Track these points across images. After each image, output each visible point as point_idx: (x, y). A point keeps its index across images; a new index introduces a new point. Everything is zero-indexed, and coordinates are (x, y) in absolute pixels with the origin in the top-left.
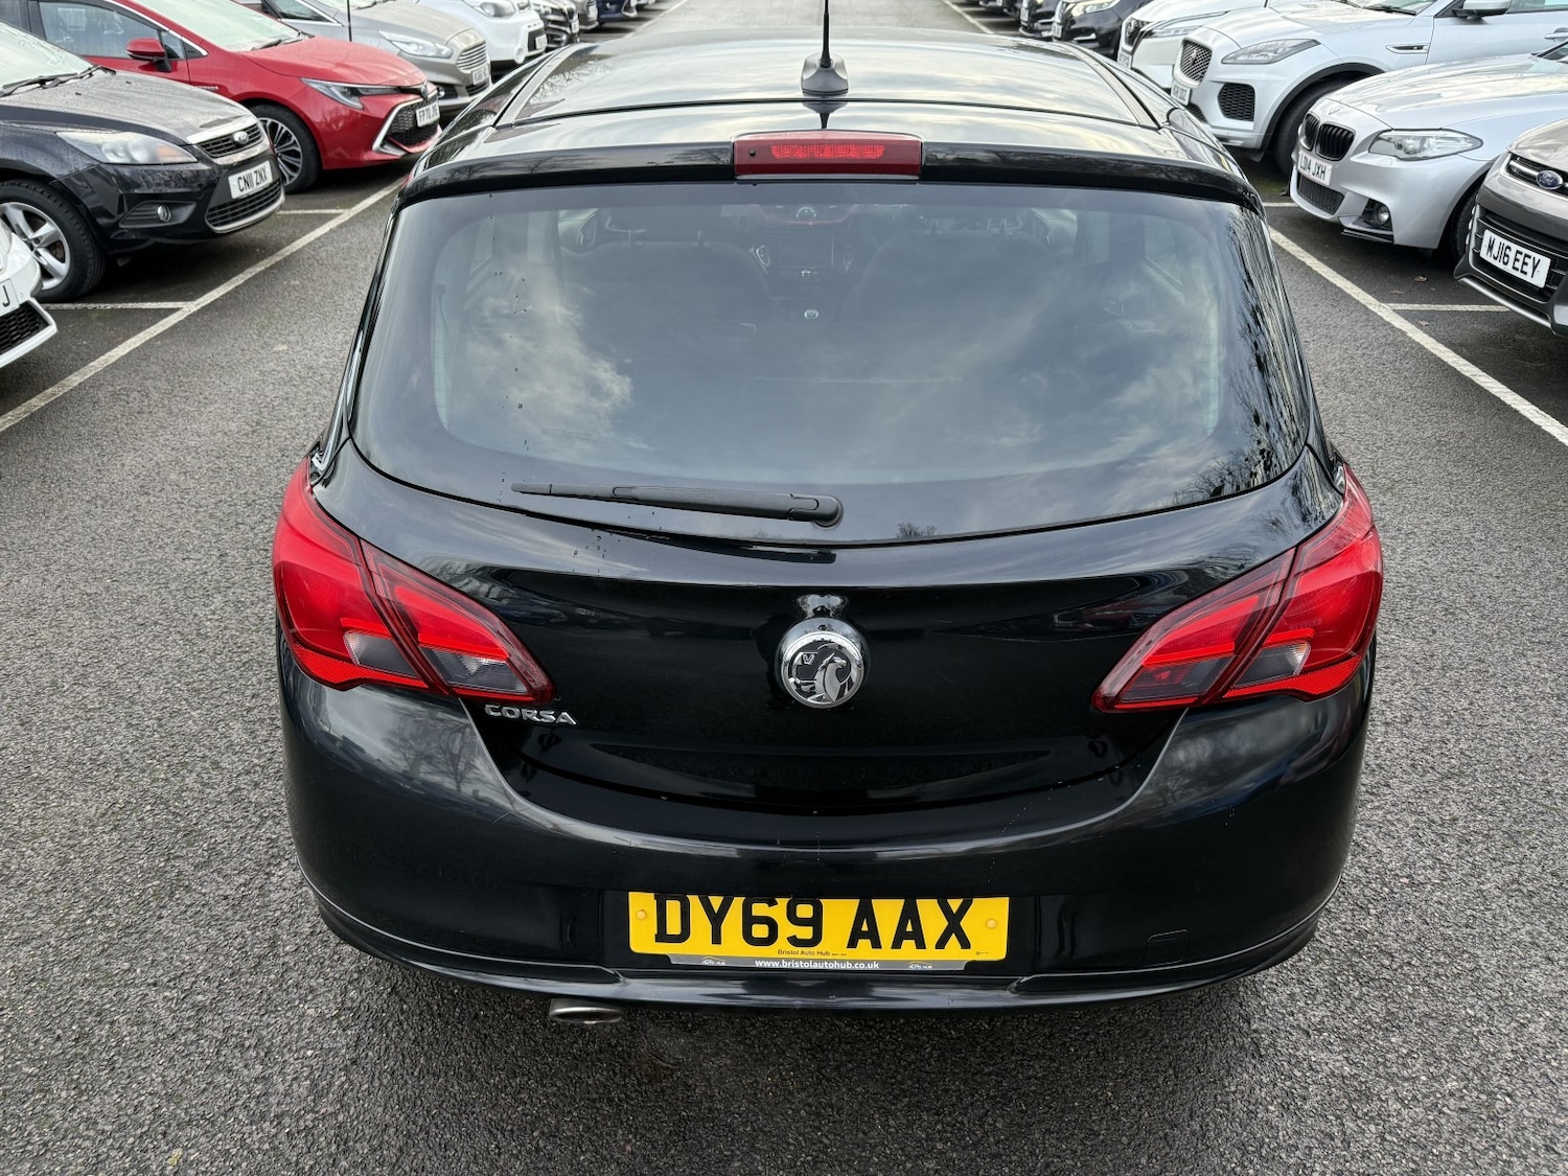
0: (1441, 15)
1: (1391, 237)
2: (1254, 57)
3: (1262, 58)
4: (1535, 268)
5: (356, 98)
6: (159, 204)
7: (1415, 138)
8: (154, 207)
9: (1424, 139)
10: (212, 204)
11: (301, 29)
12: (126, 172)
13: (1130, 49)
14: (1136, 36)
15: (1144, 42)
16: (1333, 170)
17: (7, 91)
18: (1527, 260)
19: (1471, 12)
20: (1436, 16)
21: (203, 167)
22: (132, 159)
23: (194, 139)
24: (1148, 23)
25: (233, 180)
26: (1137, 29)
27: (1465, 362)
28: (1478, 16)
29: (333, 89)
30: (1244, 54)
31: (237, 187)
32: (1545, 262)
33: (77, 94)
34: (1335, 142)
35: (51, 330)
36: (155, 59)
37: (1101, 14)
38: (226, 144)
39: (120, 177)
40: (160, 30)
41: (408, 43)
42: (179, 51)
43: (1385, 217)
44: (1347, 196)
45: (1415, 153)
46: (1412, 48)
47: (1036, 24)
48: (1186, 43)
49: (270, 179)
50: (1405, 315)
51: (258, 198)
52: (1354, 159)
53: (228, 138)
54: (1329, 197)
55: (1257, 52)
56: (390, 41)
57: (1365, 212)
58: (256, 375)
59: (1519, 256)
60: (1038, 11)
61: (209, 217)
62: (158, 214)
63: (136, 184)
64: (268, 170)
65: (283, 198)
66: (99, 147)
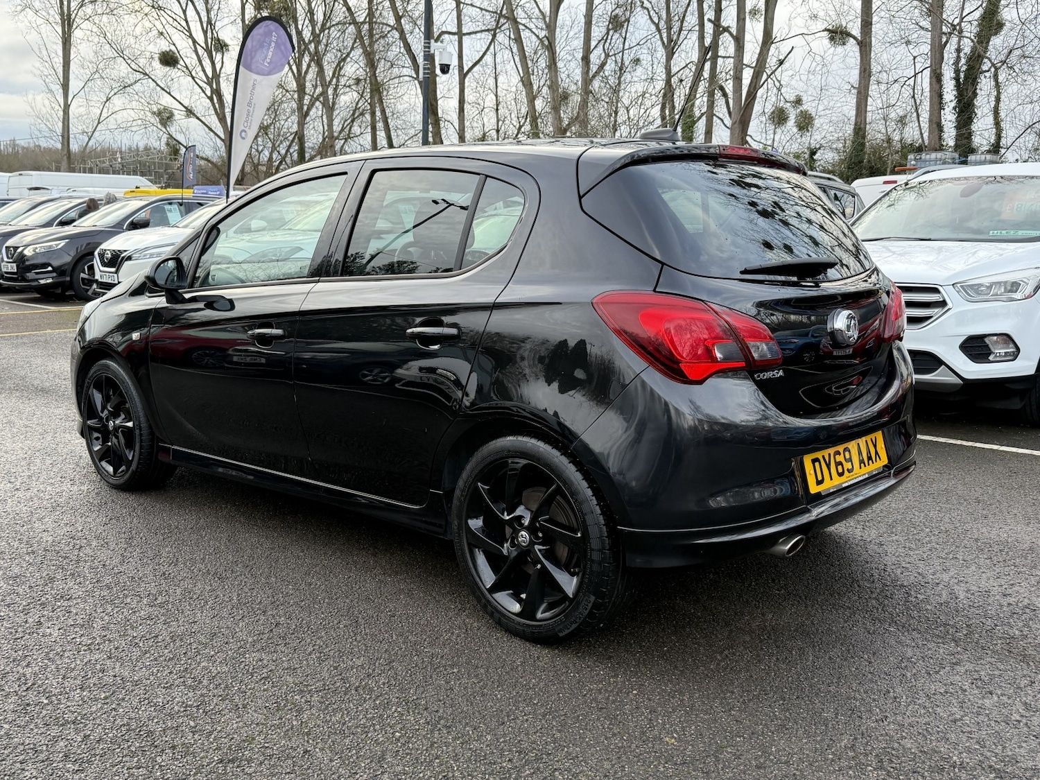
13: (111, 269)
15: (127, 263)
24: (126, 251)
26: (116, 255)
37: (50, 252)
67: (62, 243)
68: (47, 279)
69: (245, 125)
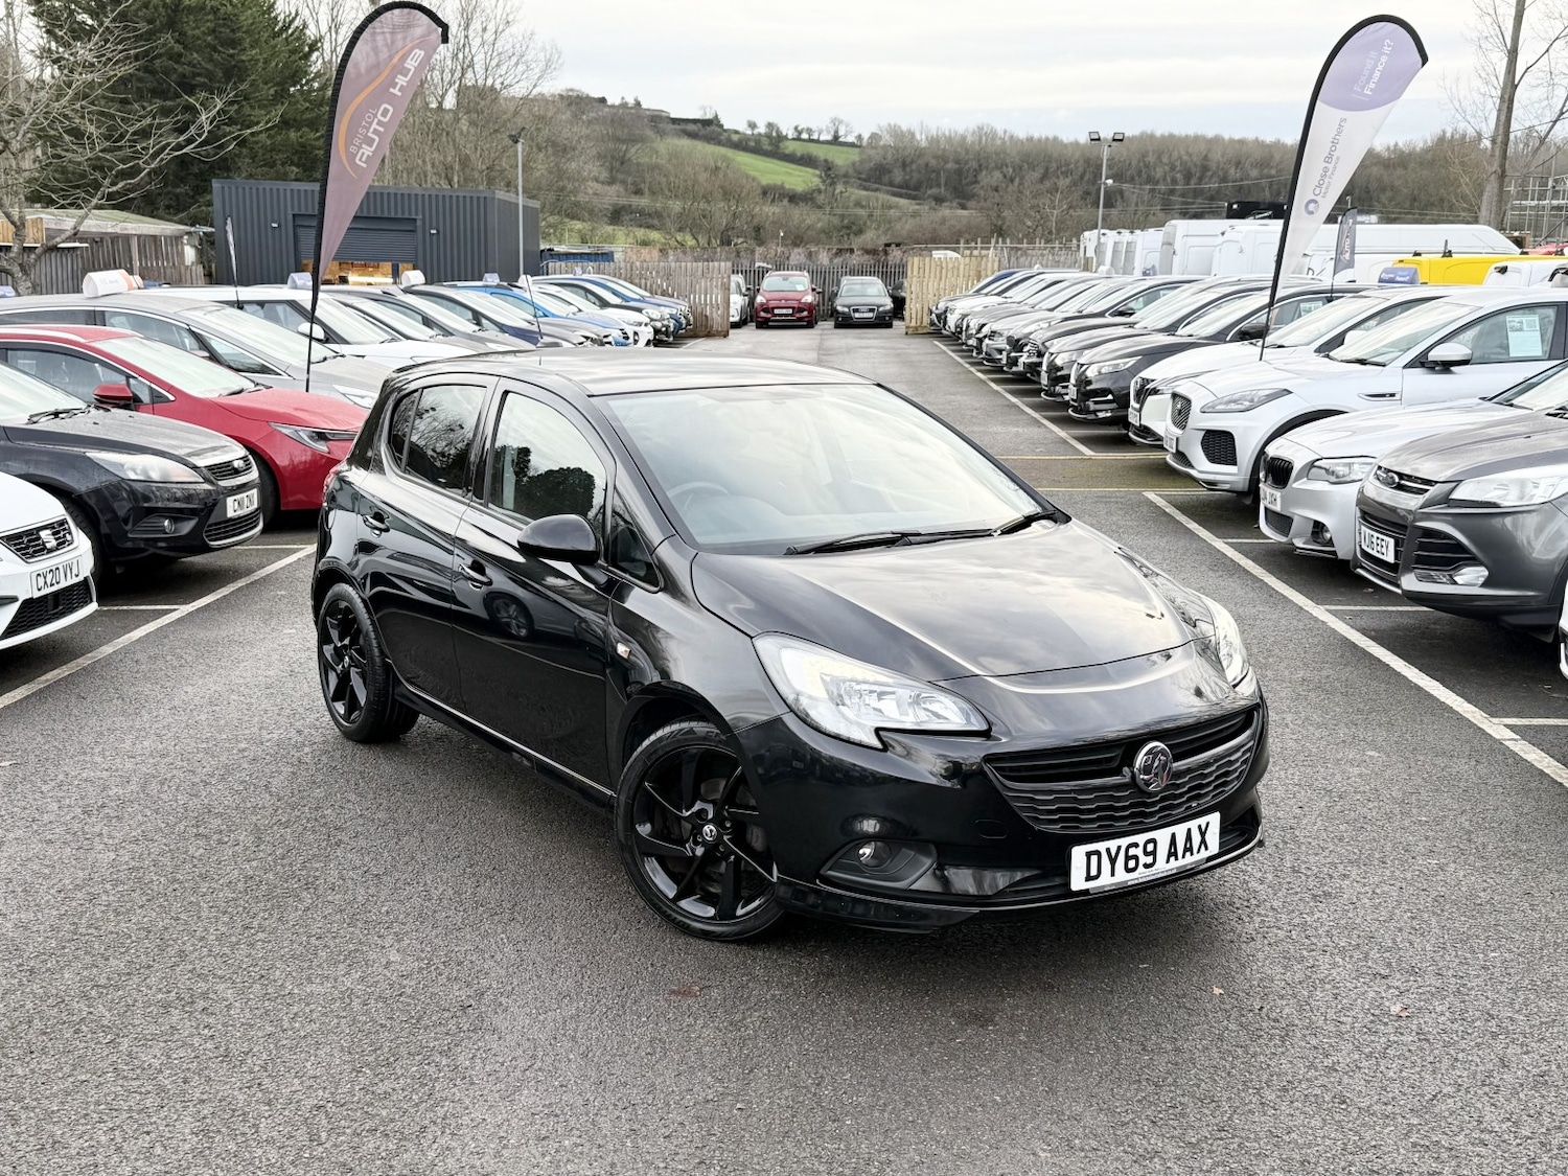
0: (1410, 365)
1: (1334, 553)
2: (1233, 406)
3: (1239, 406)
4: (1387, 547)
5: (323, 443)
6: (167, 518)
7: (1345, 465)
8: (162, 520)
9: (1350, 465)
10: (211, 521)
11: (257, 381)
12: (137, 486)
13: (1138, 406)
14: (1145, 392)
15: (1150, 399)
16: (1282, 497)
17: (35, 419)
18: (1383, 543)
19: (1436, 362)
20: (1405, 367)
21: (207, 486)
22: (149, 477)
23: (201, 462)
24: (1153, 381)
25: (230, 500)
26: (1143, 386)
27: (1373, 643)
28: (1446, 366)
29: (301, 433)
30: (1220, 404)
31: (233, 508)
32: (1391, 541)
33: (95, 423)
34: (1280, 472)
35: (93, 607)
36: (122, 403)
37: (1116, 374)
38: (227, 470)
39: (132, 492)
40: (128, 377)
41: (362, 397)
42: (145, 397)
43: (1328, 536)
44: (1296, 519)
45: (1344, 476)
46: (1383, 396)
47: (1057, 388)
48: (1175, 396)
49: (255, 505)
50: (1334, 613)
51: (246, 521)
52: (1295, 485)
53: (228, 464)
54: (1282, 522)
55: (1235, 401)
56: (344, 395)
57: (1313, 533)
58: (276, 646)
59: (1379, 541)
60: (1059, 374)
61: (206, 532)
62: (163, 526)
63: (147, 499)
64: (256, 496)
65: (261, 525)
66: (122, 466)
67: (1132, 361)
68: (1106, 411)
69: (1317, 192)
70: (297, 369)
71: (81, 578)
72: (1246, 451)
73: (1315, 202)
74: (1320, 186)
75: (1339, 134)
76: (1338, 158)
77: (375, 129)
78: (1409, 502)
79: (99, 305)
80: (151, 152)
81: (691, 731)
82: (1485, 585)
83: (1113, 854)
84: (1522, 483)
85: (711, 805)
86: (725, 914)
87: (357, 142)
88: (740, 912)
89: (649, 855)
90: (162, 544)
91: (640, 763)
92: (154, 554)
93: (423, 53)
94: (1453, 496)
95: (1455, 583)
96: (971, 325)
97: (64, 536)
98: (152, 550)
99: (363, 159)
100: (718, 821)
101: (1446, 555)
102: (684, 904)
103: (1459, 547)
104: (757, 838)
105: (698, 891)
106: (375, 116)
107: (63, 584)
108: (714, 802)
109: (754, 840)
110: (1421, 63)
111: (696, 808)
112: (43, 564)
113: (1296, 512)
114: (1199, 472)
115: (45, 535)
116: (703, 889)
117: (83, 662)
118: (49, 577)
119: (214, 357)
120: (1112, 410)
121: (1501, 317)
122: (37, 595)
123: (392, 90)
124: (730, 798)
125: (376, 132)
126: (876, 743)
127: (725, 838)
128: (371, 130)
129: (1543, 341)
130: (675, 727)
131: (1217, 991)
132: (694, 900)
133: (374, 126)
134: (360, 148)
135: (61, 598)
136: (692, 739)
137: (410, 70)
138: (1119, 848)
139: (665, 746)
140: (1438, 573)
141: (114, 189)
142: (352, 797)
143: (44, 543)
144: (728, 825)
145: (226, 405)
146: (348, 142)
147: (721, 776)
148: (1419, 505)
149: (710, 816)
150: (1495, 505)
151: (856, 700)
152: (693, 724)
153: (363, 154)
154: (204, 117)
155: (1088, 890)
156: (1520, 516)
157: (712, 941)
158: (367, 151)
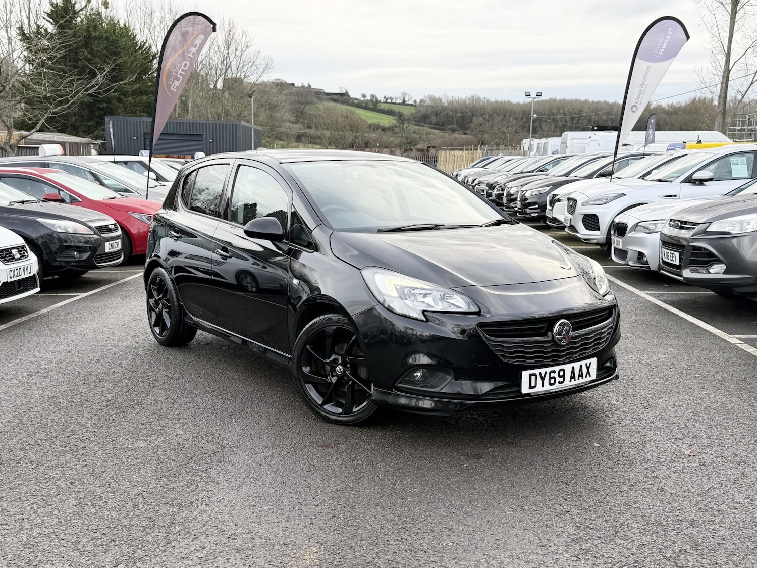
0: (684, 181)
1: (649, 267)
2: (597, 202)
3: (600, 202)
4: (675, 257)
6: (76, 251)
7: (653, 224)
8: (73, 252)
9: (655, 224)
10: (97, 254)
11: (122, 195)
12: (62, 236)
13: (550, 208)
14: (553, 201)
15: (557, 204)
16: (622, 241)
17: (12, 204)
18: (674, 256)
19: (696, 180)
20: (681, 182)
21: (96, 236)
22: (67, 231)
23: (93, 225)
24: (558, 195)
25: (107, 244)
26: (553, 198)
28: (701, 182)
29: (143, 217)
30: (591, 201)
31: (108, 248)
32: (678, 254)
33: (42, 206)
34: (620, 229)
35: (38, 290)
37: (540, 195)
38: (105, 229)
39: (60, 239)
40: (59, 190)
42: (67, 200)
43: (646, 259)
44: (630, 252)
45: (652, 230)
46: (671, 196)
47: (511, 204)
48: (569, 199)
49: (119, 248)
50: (650, 295)
51: (115, 254)
52: (629, 235)
53: (106, 226)
54: (623, 254)
55: (598, 200)
57: (637, 258)
59: (671, 255)
60: (512, 197)
61: (95, 258)
62: (74, 255)
63: (66, 242)
64: (120, 243)
65: (122, 258)
66: (54, 225)
67: (548, 189)
68: (535, 213)
69: (637, 101)
70: (142, 190)
71: (32, 274)
72: (604, 224)
73: (636, 106)
74: (638, 98)
75: (647, 73)
76: (647, 85)
77: (180, 73)
78: (686, 234)
79: (46, 160)
80: (74, 92)
81: (330, 319)
82: (724, 273)
83: (543, 376)
84: (742, 222)
85: (340, 357)
86: (347, 411)
87: (172, 79)
88: (355, 410)
89: (309, 383)
90: (73, 264)
91: (304, 336)
92: (69, 269)
93: (204, 37)
94: (708, 230)
95: (710, 273)
96: (469, 180)
97: (24, 253)
98: (68, 267)
99: (175, 88)
100: (344, 364)
101: (704, 259)
102: (326, 407)
103: (711, 254)
104: (363, 372)
105: (333, 400)
106: (181, 67)
107: (23, 276)
108: (341, 355)
109: (362, 374)
110: (686, 39)
111: (332, 358)
112: (13, 265)
113: (629, 248)
114: (582, 235)
115: (14, 252)
116: (336, 400)
117: (32, 315)
118: (16, 272)
119: (102, 184)
120: (538, 212)
121: (727, 158)
122: (10, 280)
123: (188, 54)
124: (349, 352)
125: (181, 74)
126: (423, 318)
127: (347, 372)
128: (179, 74)
129: (748, 169)
130: (322, 317)
131: (596, 445)
132: (331, 405)
133: (180, 71)
134: (173, 82)
135: (21, 282)
136: (330, 323)
137: (197, 45)
138: (546, 372)
139: (317, 327)
140: (701, 268)
141: (56, 110)
142: (162, 368)
143: (13, 256)
144: (349, 366)
145: (107, 203)
146: (168, 80)
147: (345, 343)
148: (691, 235)
149: (340, 362)
150: (729, 233)
151: (413, 298)
152: (331, 315)
153: (175, 85)
154: (99, 76)
155: (530, 393)
156: (741, 238)
157: (341, 425)
158: (177, 84)
